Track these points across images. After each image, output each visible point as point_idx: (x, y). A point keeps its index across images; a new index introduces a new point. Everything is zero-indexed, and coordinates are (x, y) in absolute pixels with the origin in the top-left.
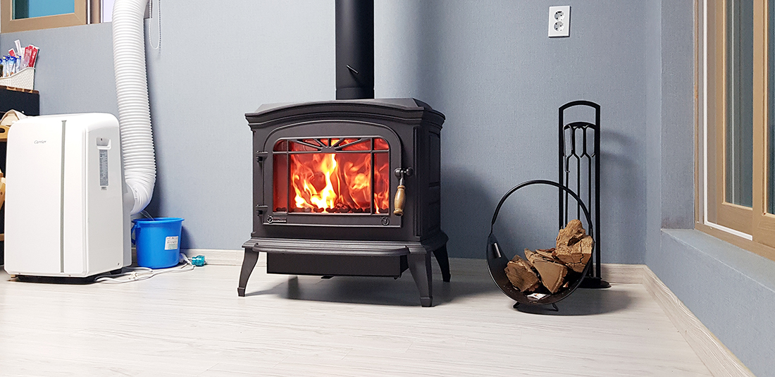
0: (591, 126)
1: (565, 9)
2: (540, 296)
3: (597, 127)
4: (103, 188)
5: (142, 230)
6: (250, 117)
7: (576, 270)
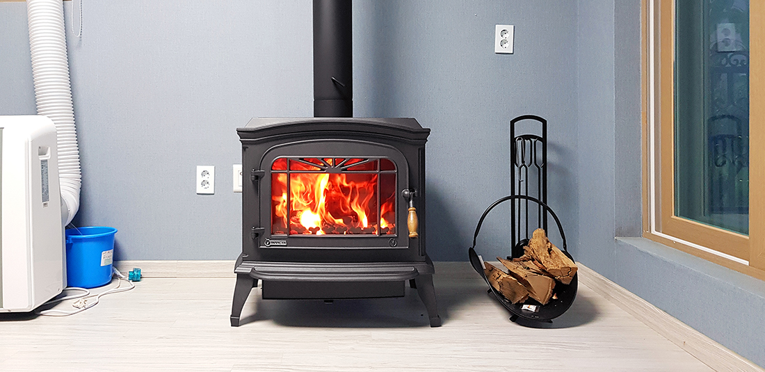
0: (539, 139)
1: (510, 28)
3: (544, 140)
4: (45, 204)
6: (242, 133)
7: (564, 282)
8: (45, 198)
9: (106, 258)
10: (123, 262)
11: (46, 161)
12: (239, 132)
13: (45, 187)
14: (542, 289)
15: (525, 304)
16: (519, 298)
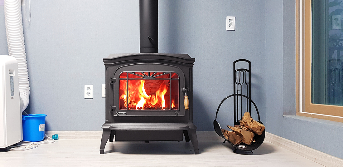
0: (247, 70)
1: (233, 18)
2: (244, 147)
3: (249, 71)
4: (12, 97)
5: (26, 121)
6: (105, 61)
7: (259, 134)
8: (12, 94)
9: (42, 128)
10: (50, 131)
13: (12, 89)
14: (248, 137)
16: (237, 142)
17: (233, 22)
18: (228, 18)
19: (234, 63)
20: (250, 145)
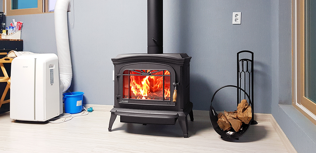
0: (250, 60)
1: (239, 14)
2: (232, 133)
3: (252, 61)
4: (52, 85)
5: (67, 98)
7: (245, 123)
8: (52, 82)
9: (79, 103)
10: (87, 105)
11: (53, 69)
12: (112, 60)
13: (52, 78)
14: (236, 125)
15: (229, 131)
16: (226, 129)
17: (239, 17)
18: (234, 14)
19: (238, 54)
20: (237, 132)
